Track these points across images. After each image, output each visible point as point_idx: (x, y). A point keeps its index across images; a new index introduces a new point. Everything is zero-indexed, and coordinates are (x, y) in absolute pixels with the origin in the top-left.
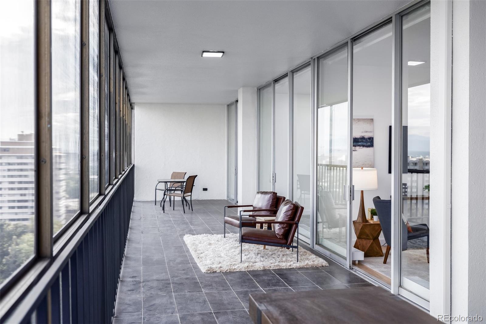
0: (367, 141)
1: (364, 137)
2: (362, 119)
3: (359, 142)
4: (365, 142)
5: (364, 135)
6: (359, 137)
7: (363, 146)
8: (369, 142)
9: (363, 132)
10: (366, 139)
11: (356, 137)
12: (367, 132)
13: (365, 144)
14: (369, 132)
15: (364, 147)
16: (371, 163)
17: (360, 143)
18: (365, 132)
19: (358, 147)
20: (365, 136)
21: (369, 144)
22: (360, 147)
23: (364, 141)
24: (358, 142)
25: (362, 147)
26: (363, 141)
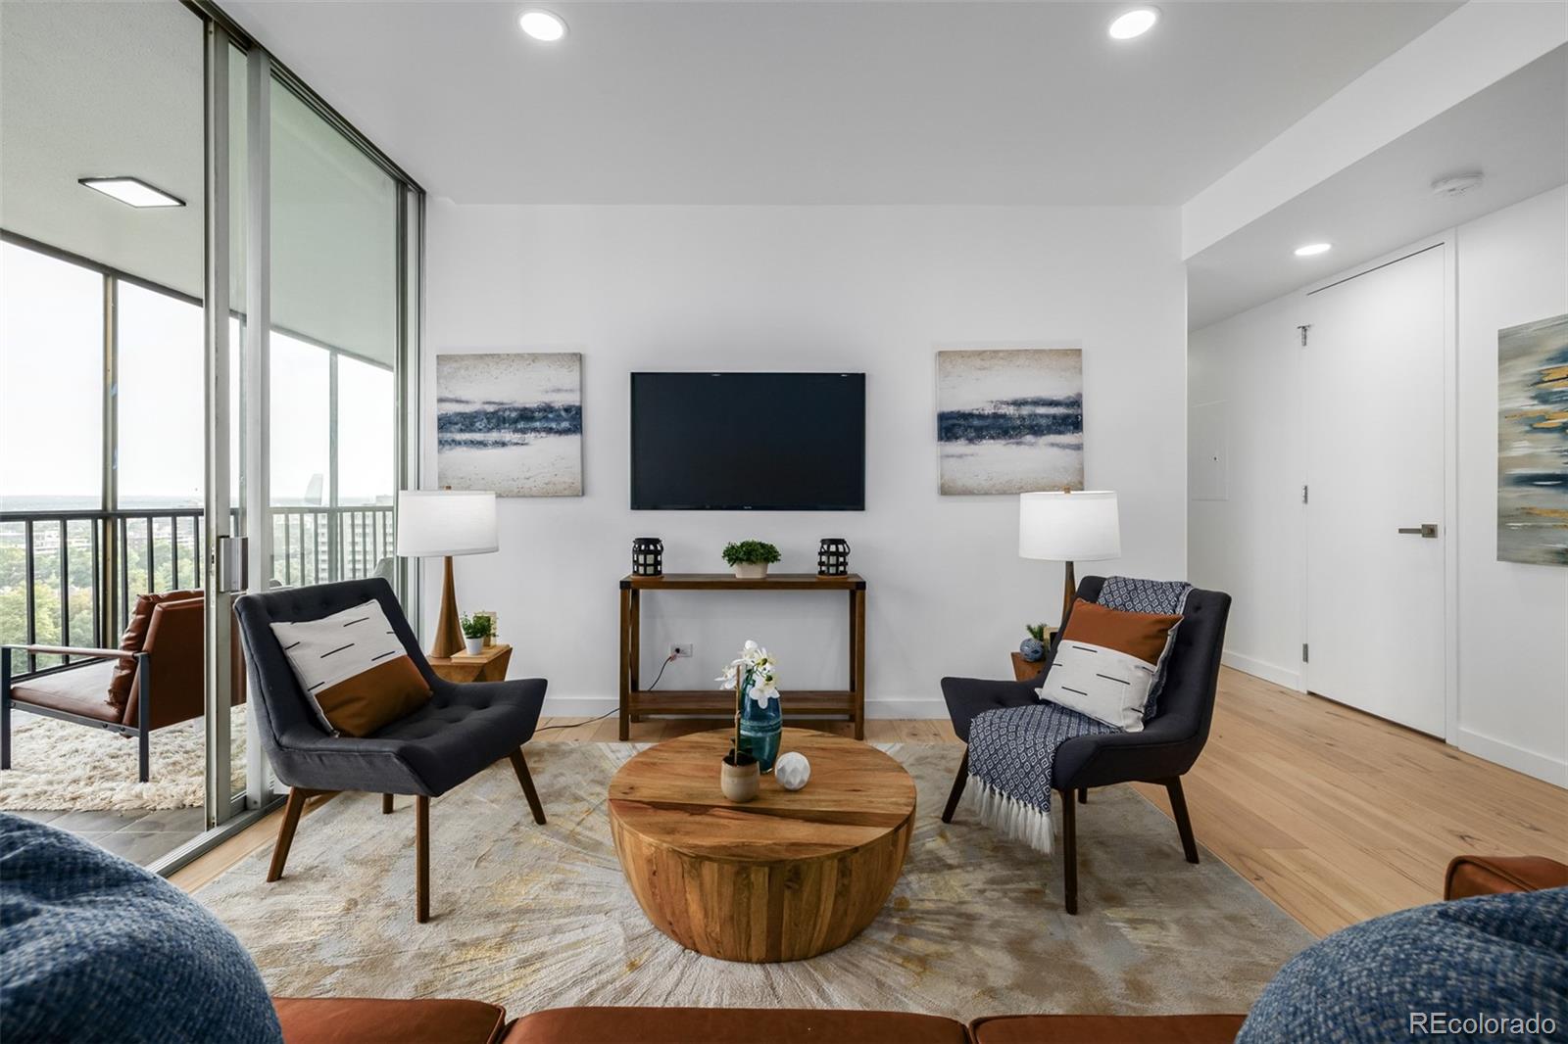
0: (560, 415)
1: (552, 405)
2: (546, 354)
3: (536, 421)
4: (552, 420)
5: (551, 400)
6: (536, 405)
7: (550, 431)
8: (565, 420)
9: (547, 392)
10: (558, 410)
11: (527, 406)
12: (559, 390)
13: (554, 425)
14: (566, 391)
15: (552, 435)
16: (571, 481)
17: (537, 424)
18: (553, 391)
19: (533, 434)
20: (552, 402)
21: (565, 425)
22: (537, 434)
23: (551, 416)
24: (532, 419)
25: (543, 434)
26: (545, 418)
